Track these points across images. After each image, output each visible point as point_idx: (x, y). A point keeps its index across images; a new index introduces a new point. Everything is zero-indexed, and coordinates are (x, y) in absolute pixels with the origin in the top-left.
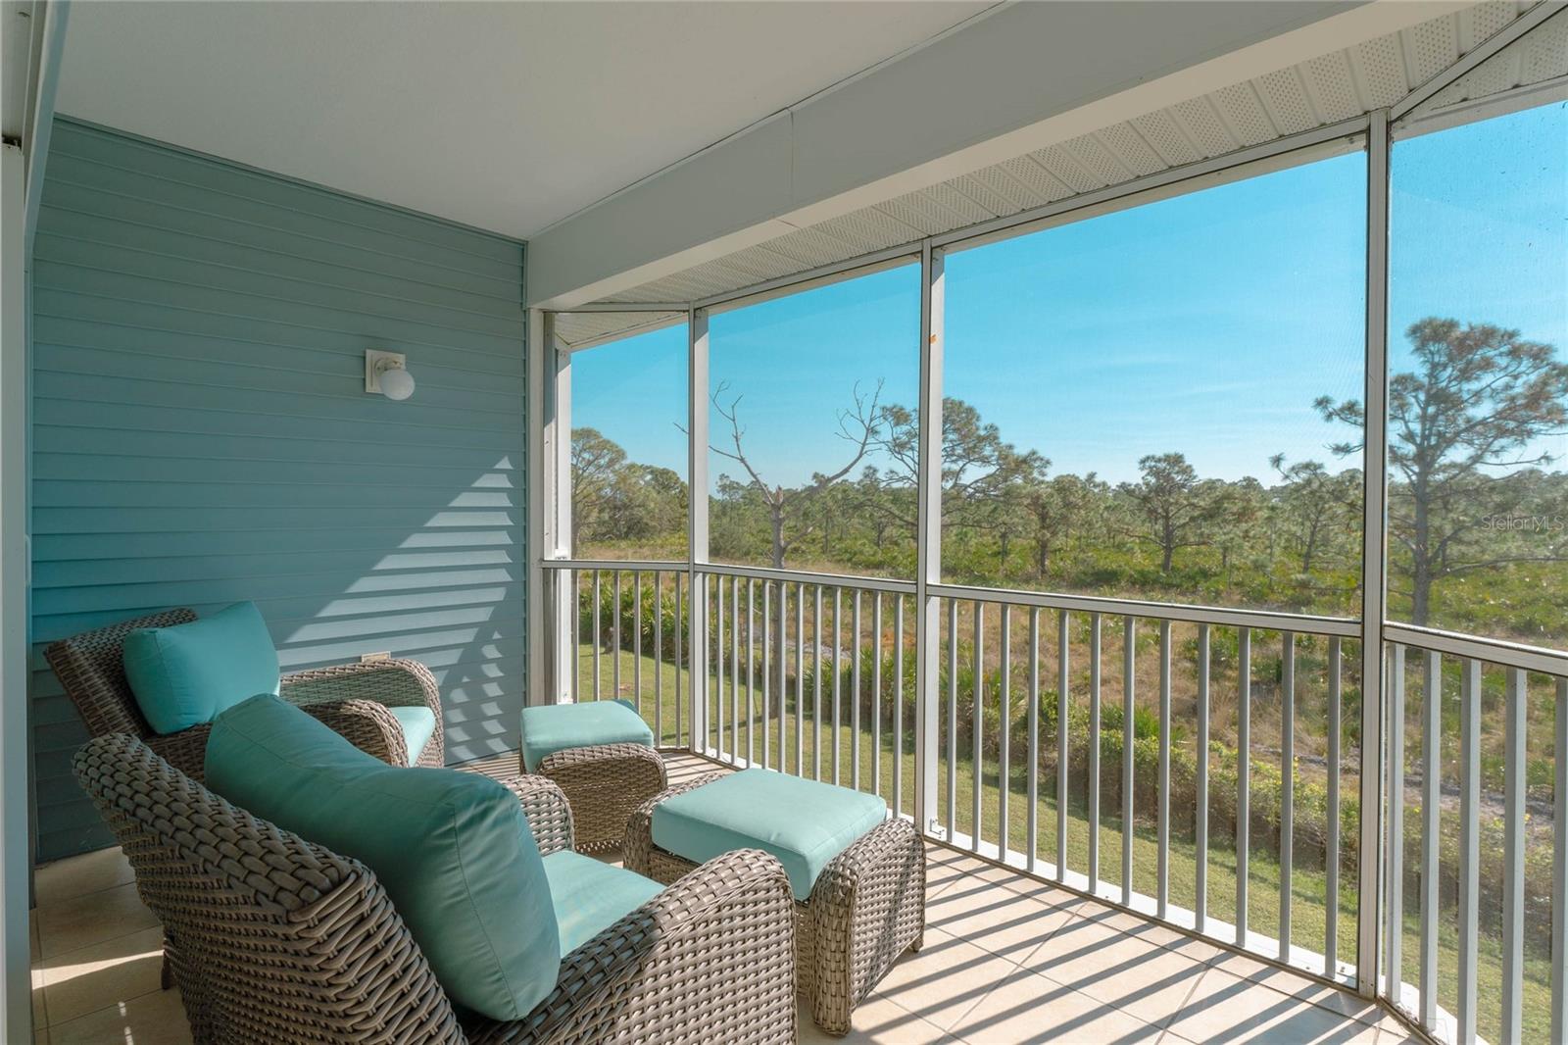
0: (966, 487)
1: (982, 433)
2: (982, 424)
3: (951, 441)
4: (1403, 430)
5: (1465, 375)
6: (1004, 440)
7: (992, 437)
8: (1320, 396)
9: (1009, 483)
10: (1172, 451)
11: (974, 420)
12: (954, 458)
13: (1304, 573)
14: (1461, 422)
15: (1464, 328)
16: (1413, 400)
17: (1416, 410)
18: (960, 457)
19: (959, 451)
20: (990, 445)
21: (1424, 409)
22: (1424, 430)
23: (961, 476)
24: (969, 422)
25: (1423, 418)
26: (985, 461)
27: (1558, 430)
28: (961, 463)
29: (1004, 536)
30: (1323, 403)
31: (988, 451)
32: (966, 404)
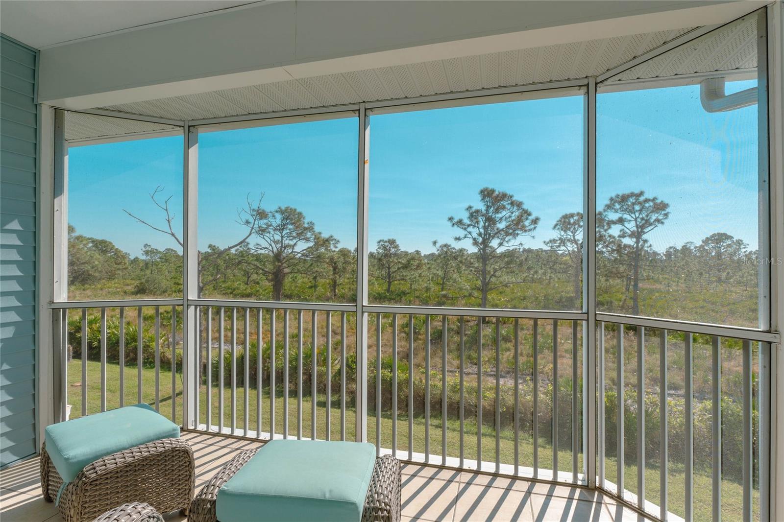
0: (298, 253)
1: (306, 225)
2: (306, 221)
3: (289, 229)
4: (478, 232)
5: (497, 211)
6: (317, 229)
7: (310, 228)
8: (450, 217)
9: (318, 251)
10: (391, 238)
11: (302, 219)
12: (291, 238)
14: (495, 229)
15: (497, 193)
16: (481, 219)
17: (481, 224)
18: (295, 238)
19: (294, 234)
20: (310, 232)
21: (485, 224)
22: (484, 232)
23: (295, 247)
24: (299, 220)
25: (485, 227)
26: (307, 240)
27: (524, 234)
28: (295, 241)
29: (315, 278)
30: (451, 219)
31: (309, 235)
32: (298, 210)
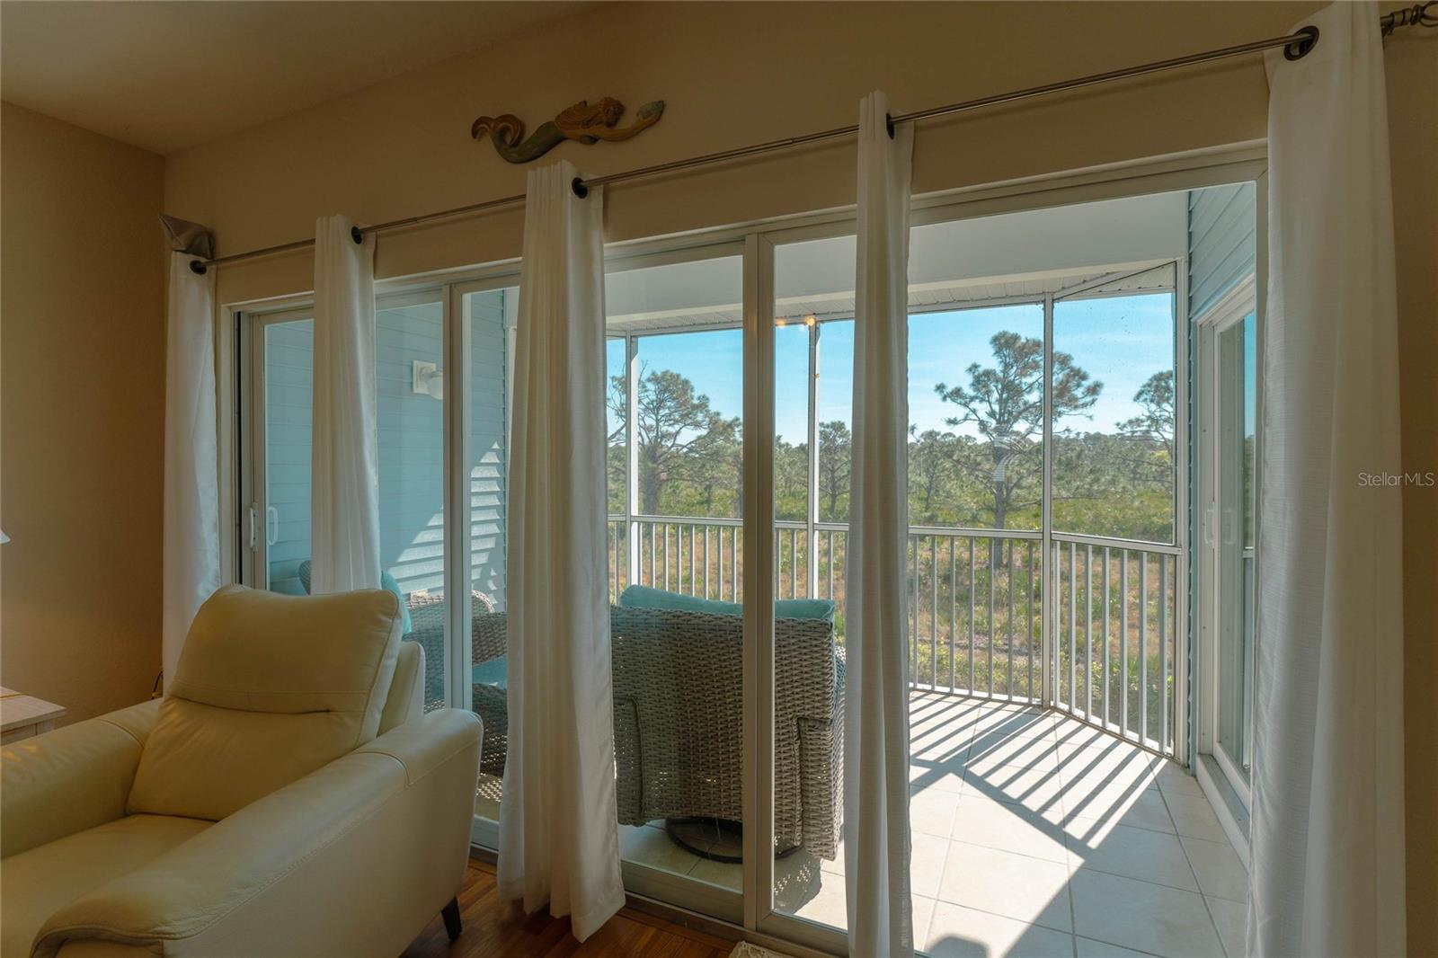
0: (684, 447)
1: (696, 402)
2: (696, 394)
3: (669, 408)
4: (988, 409)
5: (1024, 372)
6: (713, 408)
7: (703, 405)
8: (939, 383)
9: (715, 444)
10: (836, 419)
11: (689, 391)
12: (672, 422)
13: (926, 511)
14: (1021, 404)
15: (1023, 341)
16: (994, 388)
17: (995, 395)
18: (677, 422)
19: (677, 416)
20: (702, 412)
21: (1001, 395)
22: (1000, 410)
23: (678, 437)
24: (685, 393)
25: (1000, 401)
26: (697, 425)
27: (1073, 412)
28: (677, 427)
29: (709, 487)
30: (940, 388)
31: (700, 417)
32: (683, 377)
